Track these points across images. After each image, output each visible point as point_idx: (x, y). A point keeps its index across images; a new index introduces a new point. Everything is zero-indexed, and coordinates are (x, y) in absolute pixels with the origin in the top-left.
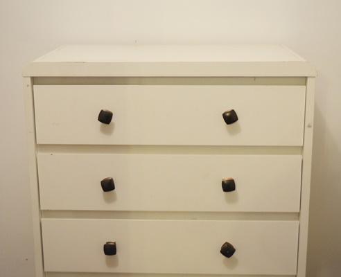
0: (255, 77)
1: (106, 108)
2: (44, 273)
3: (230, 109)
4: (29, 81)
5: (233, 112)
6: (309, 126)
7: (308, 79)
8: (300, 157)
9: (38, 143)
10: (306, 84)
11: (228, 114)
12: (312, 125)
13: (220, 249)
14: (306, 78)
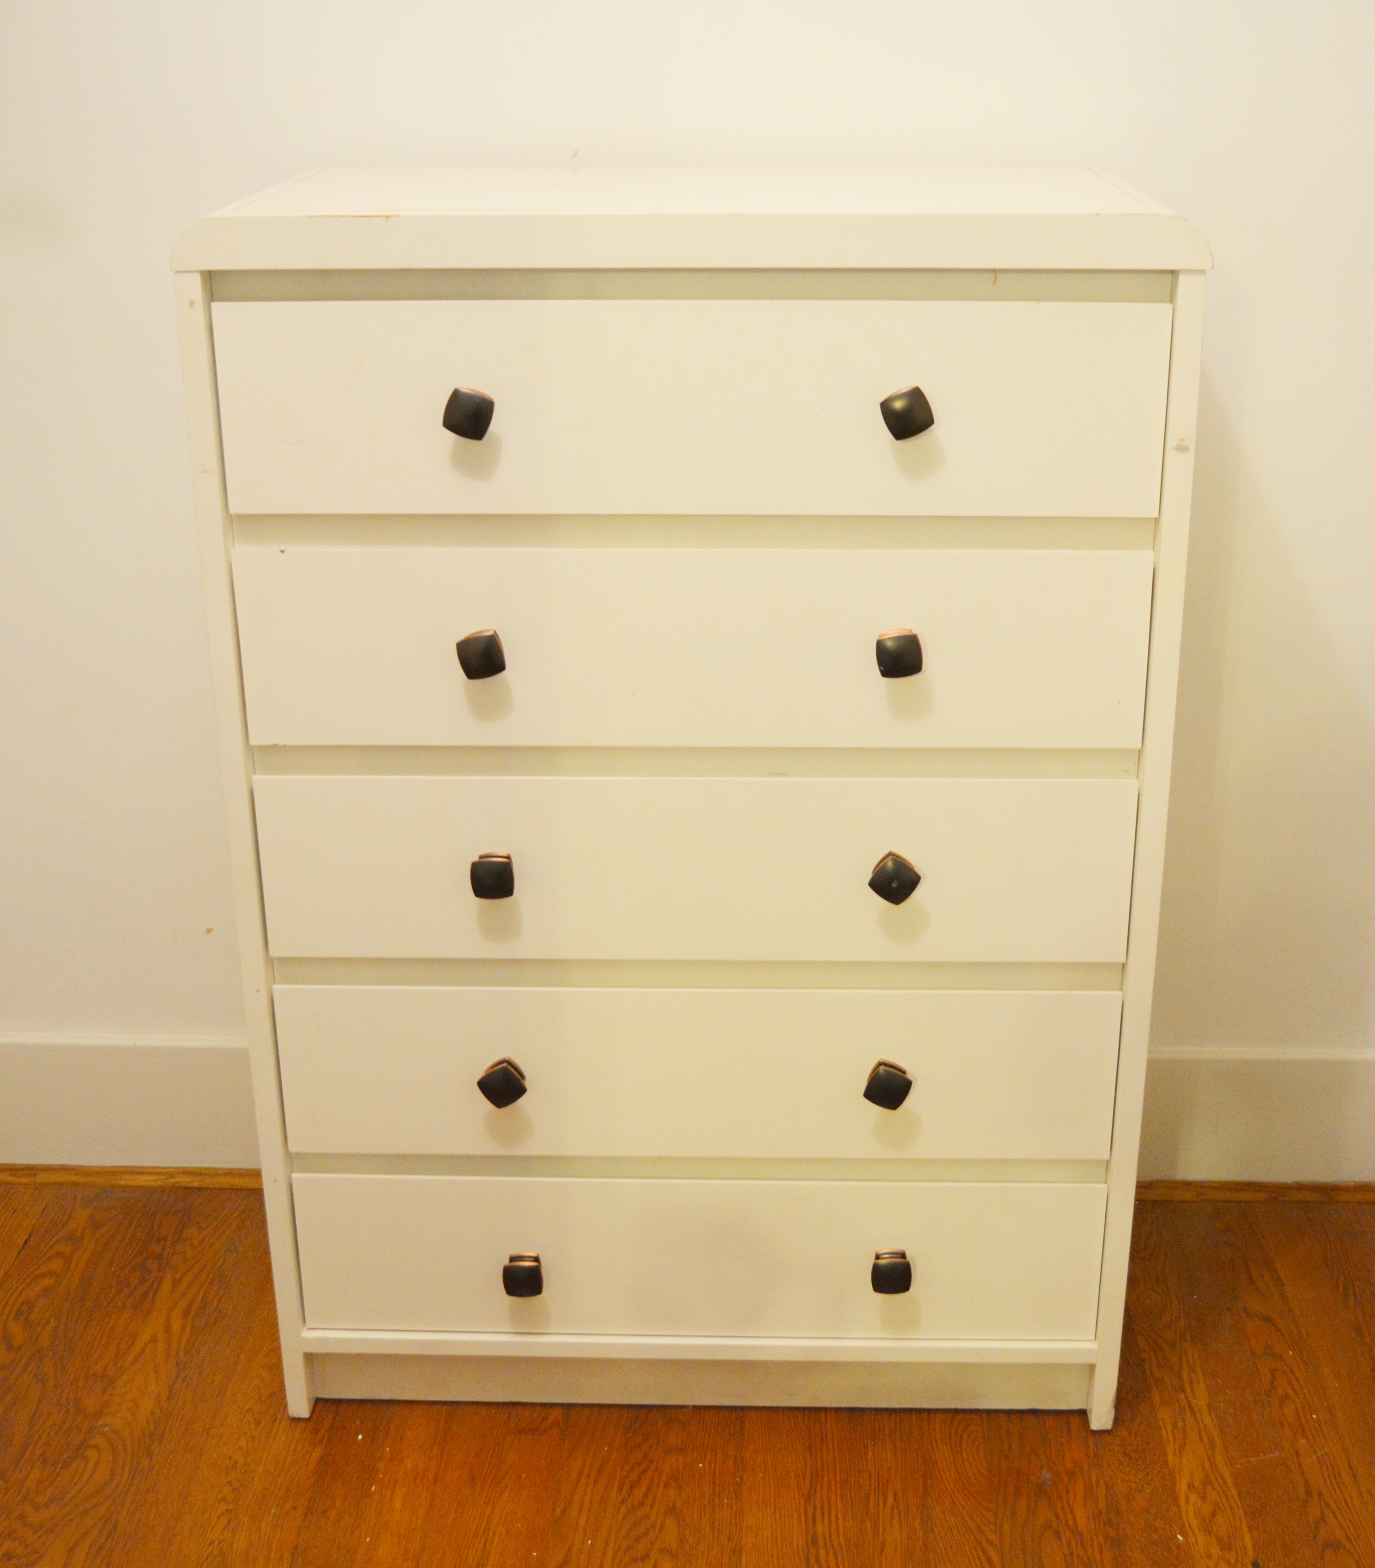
0: (995, 271)
1: (471, 385)
2: (270, 961)
3: (906, 386)
4: (195, 287)
5: (916, 396)
6: (1182, 448)
7: (1182, 279)
8: (1148, 555)
9: (233, 510)
10: (1172, 299)
11: (898, 405)
12: (1192, 443)
13: (869, 876)
14: (1174, 273)
